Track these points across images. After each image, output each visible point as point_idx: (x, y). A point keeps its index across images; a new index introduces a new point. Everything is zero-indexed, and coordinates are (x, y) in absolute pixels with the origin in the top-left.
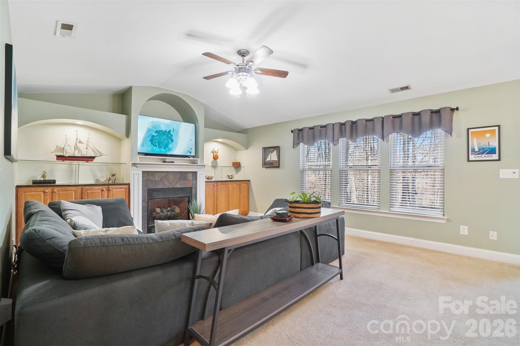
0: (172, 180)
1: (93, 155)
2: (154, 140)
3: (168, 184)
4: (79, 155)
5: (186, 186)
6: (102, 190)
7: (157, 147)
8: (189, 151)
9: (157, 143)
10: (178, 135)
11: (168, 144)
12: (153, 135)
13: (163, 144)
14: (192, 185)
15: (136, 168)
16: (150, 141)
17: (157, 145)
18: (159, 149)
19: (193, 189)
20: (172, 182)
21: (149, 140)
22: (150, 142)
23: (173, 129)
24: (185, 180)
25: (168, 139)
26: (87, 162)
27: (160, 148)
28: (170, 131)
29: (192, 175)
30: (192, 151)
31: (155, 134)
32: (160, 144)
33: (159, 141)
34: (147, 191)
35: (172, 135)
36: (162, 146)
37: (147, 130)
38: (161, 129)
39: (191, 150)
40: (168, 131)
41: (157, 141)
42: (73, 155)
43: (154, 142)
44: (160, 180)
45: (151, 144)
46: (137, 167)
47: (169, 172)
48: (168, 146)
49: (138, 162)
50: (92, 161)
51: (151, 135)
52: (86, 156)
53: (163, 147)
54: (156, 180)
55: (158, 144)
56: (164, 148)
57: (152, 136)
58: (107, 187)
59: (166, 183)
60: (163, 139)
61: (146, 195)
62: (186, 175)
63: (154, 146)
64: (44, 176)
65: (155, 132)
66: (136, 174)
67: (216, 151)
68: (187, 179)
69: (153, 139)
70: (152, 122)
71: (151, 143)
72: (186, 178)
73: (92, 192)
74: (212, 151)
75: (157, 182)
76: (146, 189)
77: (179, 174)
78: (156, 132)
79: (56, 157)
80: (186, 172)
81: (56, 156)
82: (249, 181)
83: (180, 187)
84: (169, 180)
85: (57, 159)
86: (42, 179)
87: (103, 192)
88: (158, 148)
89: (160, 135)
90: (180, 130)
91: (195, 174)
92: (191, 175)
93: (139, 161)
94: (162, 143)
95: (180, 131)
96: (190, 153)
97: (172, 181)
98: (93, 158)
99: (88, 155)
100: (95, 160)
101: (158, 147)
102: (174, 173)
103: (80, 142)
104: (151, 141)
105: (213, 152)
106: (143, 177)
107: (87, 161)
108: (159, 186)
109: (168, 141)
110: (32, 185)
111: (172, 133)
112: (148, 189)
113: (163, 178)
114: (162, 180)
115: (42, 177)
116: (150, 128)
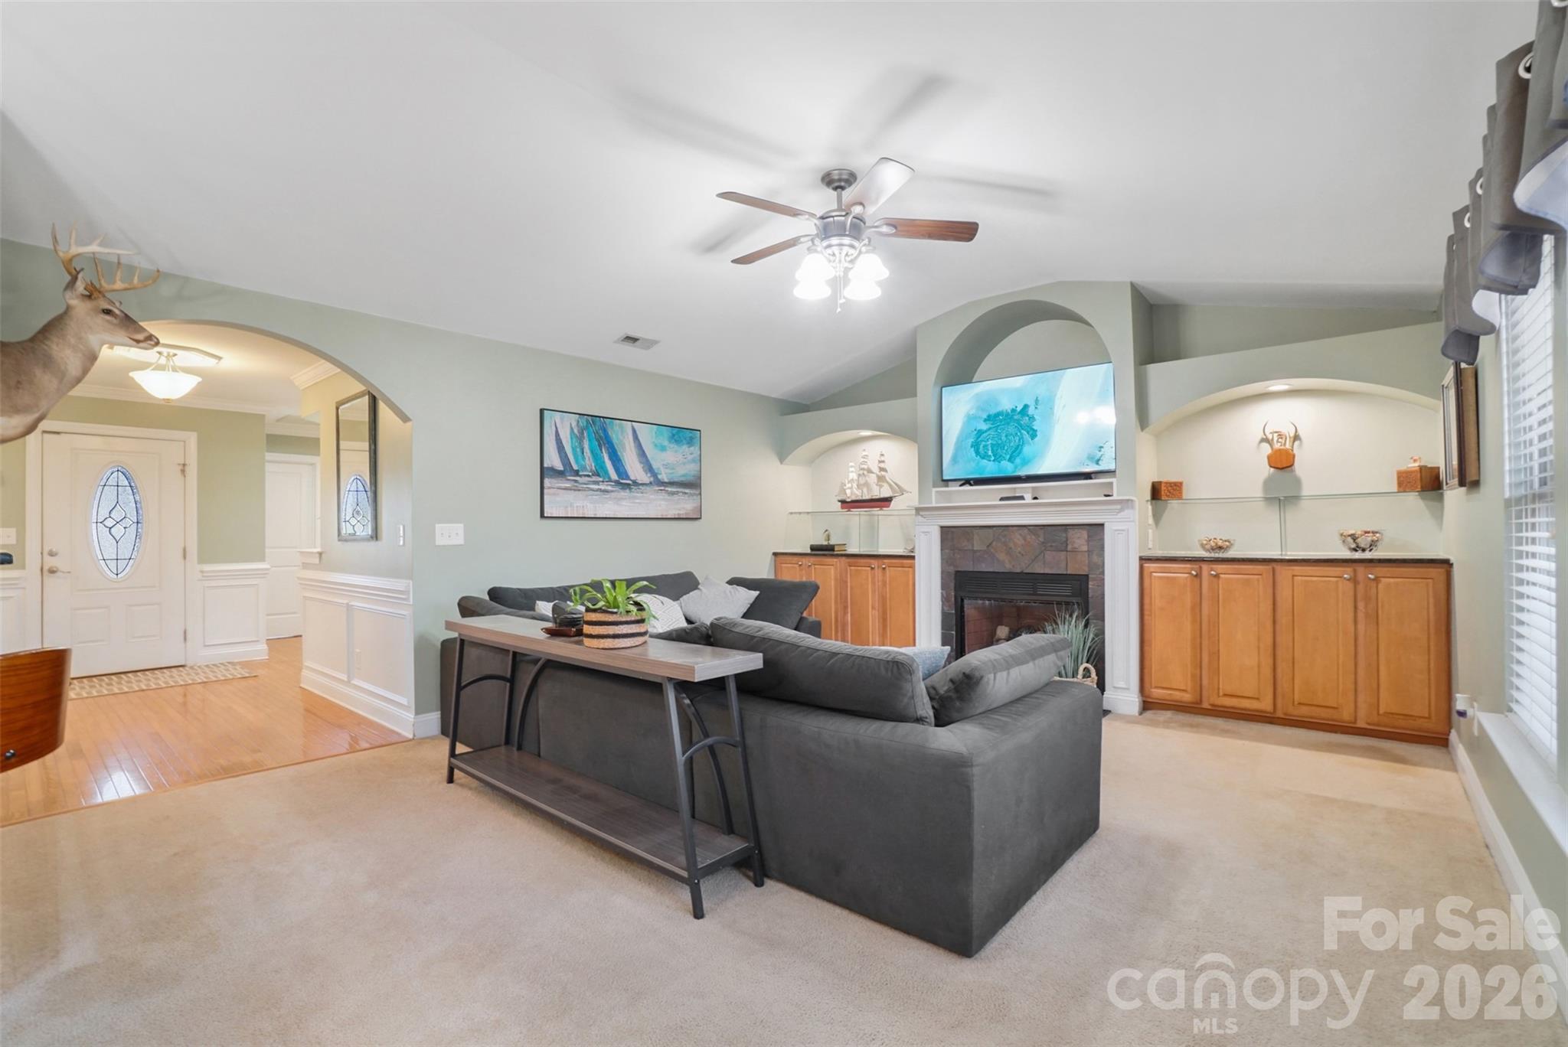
0: (1019, 549)
1: (888, 494)
2: (982, 441)
3: (1007, 561)
4: (869, 497)
5: (1067, 570)
6: (871, 568)
7: (990, 461)
8: (1091, 458)
9: (990, 449)
10: (1053, 414)
11: (1020, 447)
12: (979, 430)
13: (1006, 448)
14: (1086, 569)
15: (924, 519)
16: (972, 447)
17: (990, 453)
18: (997, 463)
19: (1090, 583)
20: (1019, 555)
21: (970, 444)
22: (973, 449)
23: (1037, 401)
24: (1062, 551)
25: (1020, 432)
26: (881, 510)
27: (1000, 462)
28: (1026, 407)
29: (1089, 536)
30: (1102, 455)
31: (984, 427)
32: (997, 450)
33: (995, 443)
34: (953, 576)
35: (1032, 418)
36: (1004, 455)
37: (965, 420)
38: (999, 409)
39: (1101, 453)
40: (1019, 409)
41: (990, 442)
42: (859, 498)
43: (981, 446)
44: (985, 548)
45: (974, 455)
46: (922, 516)
47: (1011, 528)
48: (1020, 453)
49: (934, 505)
50: (888, 507)
51: (975, 430)
52: (878, 497)
53: (1008, 457)
54: (975, 549)
55: (992, 452)
56: (1010, 460)
57: (976, 432)
58: (879, 560)
59: (1002, 556)
60: (1006, 436)
61: (952, 585)
62: (1064, 535)
63: (983, 458)
64: (828, 538)
65: (985, 420)
67: (1284, 431)
68: (1069, 548)
69: (980, 439)
70: (978, 395)
71: (976, 453)
72: (1067, 545)
73: (857, 570)
74: (1265, 437)
75: (978, 554)
76: (952, 569)
77: (1041, 532)
78: (988, 419)
79: (839, 503)
80: (1064, 527)
81: (839, 501)
82: (1446, 564)
83: (1046, 572)
84: (1011, 548)
85: (842, 508)
86: (826, 543)
87: (873, 571)
88: (994, 461)
89: (999, 426)
90: (1058, 396)
91: (1096, 530)
92: (1084, 534)
93: (936, 503)
94: (1004, 447)
95: (1057, 401)
96: (1097, 462)
97: (1020, 553)
98: (885, 501)
99: (882, 496)
100: (893, 505)
101: (993, 458)
102: (1026, 531)
103: (869, 471)
104: (976, 446)
105: (1265, 440)
106: (942, 541)
107: (881, 507)
108: (983, 565)
109: (1021, 438)
110: (809, 551)
111: (1031, 411)
112: (957, 572)
113: (994, 543)
114: (992, 550)
115: (826, 540)
116: (971, 413)
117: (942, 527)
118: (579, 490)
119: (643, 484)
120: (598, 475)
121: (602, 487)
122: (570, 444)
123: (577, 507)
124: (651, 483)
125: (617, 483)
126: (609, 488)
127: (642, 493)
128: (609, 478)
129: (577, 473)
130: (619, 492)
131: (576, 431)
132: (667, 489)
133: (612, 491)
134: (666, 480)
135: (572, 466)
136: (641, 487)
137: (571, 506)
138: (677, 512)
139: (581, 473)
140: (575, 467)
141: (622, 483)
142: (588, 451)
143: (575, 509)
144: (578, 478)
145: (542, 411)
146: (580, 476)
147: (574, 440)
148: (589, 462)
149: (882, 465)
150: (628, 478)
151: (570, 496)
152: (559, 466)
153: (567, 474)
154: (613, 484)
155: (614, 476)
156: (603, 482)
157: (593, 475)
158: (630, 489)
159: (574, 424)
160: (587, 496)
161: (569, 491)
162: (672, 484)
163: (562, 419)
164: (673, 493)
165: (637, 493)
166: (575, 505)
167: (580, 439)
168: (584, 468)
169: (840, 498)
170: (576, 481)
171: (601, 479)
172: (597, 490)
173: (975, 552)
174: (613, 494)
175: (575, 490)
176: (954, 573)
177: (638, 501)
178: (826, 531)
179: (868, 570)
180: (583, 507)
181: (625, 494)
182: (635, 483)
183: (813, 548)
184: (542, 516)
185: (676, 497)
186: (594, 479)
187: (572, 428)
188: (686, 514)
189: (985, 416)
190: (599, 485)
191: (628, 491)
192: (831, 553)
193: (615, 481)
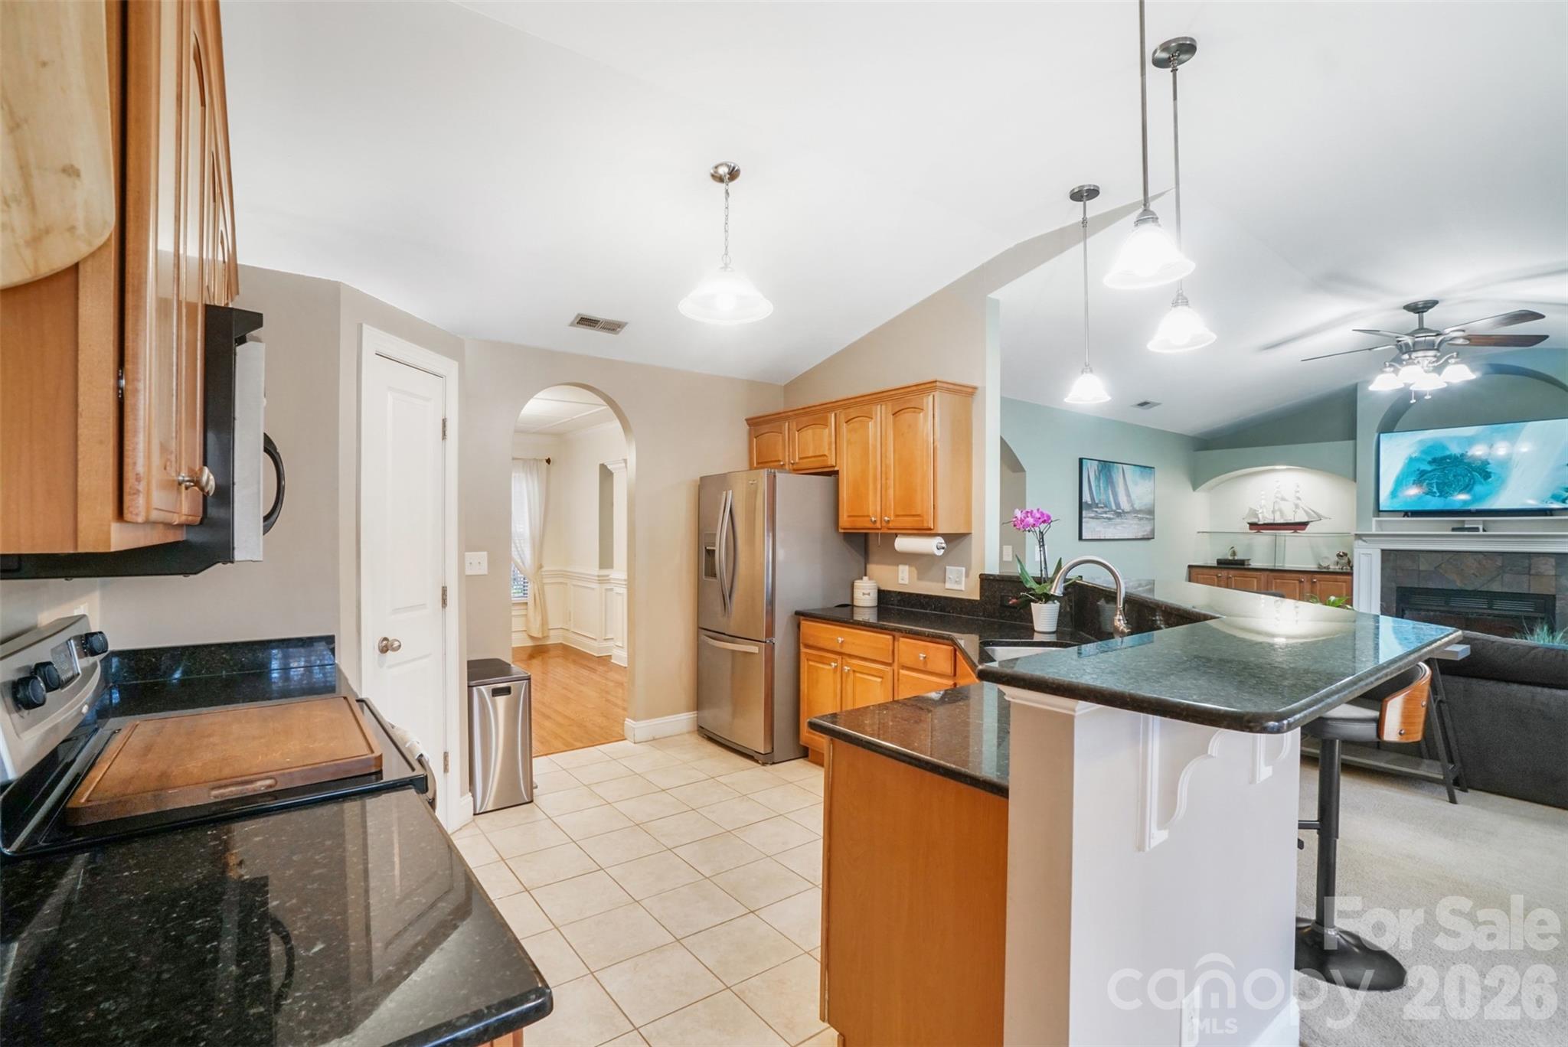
0: (1473, 571)
1: (1304, 519)
2: (1425, 480)
3: (1458, 581)
4: (1282, 521)
5: (1530, 590)
6: (1301, 582)
7: (1435, 496)
8: (1555, 497)
9: (1435, 486)
11: (1470, 486)
12: (1422, 470)
13: (1454, 486)
14: (1553, 590)
15: (1364, 543)
16: (1413, 484)
17: (1435, 490)
18: (1442, 498)
19: (1557, 602)
20: (1474, 577)
21: (1411, 481)
24: (1525, 574)
25: (1471, 474)
26: (1295, 532)
27: (1446, 498)
29: (1554, 563)
31: (1428, 468)
32: (1443, 487)
33: (1441, 481)
34: (1395, 592)
35: (1485, 462)
36: (1451, 492)
37: (1407, 461)
38: (1448, 453)
40: (1469, 454)
41: (1435, 481)
42: (1272, 522)
43: (1425, 484)
44: (1432, 569)
46: (1364, 541)
47: (1463, 554)
48: (1470, 490)
49: (1374, 531)
50: (1304, 529)
51: (1418, 470)
52: (1292, 521)
54: (1421, 569)
55: (1438, 489)
57: (1418, 472)
58: (1309, 576)
59: (1452, 577)
60: (1454, 476)
61: (1394, 598)
62: (1528, 561)
63: (1427, 494)
64: (1234, 554)
65: (1430, 463)
66: (1363, 554)
68: (1533, 572)
69: (1423, 478)
70: (1421, 441)
72: (1531, 569)
73: (1283, 583)
75: (1425, 574)
76: (1394, 585)
77: (1499, 559)
78: (1434, 461)
79: (1248, 525)
80: (1528, 555)
81: (1249, 523)
83: (1504, 591)
84: (1462, 570)
85: (1250, 529)
86: (1230, 558)
87: (1302, 584)
88: (1439, 496)
89: (1446, 467)
91: (1565, 558)
92: (1552, 561)
93: (1376, 531)
94: (1452, 485)
96: (1562, 501)
97: (1473, 574)
98: (1303, 525)
99: (1297, 520)
100: (1309, 528)
101: (1438, 494)
102: (1481, 556)
103: (1283, 499)
104: (1418, 483)
106: (1383, 561)
108: (1431, 583)
109: (1472, 478)
110: (1215, 565)
112: (1398, 588)
113: (1443, 565)
114: (1441, 571)
115: (1231, 556)
116: (1414, 456)
117: (1383, 551)
118: (1098, 519)
119: (1127, 513)
120: (1107, 507)
121: (1108, 516)
122: (1094, 484)
123: (1097, 531)
124: (1131, 512)
126: (1112, 516)
127: (1127, 519)
128: (1112, 509)
129: (1098, 506)
130: (1115, 520)
131: (1097, 473)
132: (1138, 516)
133: (1112, 519)
134: (1138, 509)
135: (1095, 501)
136: (1126, 515)
137: (1094, 531)
138: (1143, 534)
140: (1097, 502)
141: (1117, 513)
142: (1103, 489)
143: (1096, 533)
144: (1098, 510)
145: (1081, 460)
146: (1099, 508)
147: (1096, 480)
148: (1103, 497)
149: (1298, 495)
150: (1120, 508)
151: (1094, 524)
152: (1089, 501)
153: (1093, 507)
154: (1113, 513)
155: (1114, 508)
156: (1109, 512)
157: (1105, 507)
158: (1121, 517)
159: (1098, 469)
160: (1102, 523)
161: (1093, 520)
162: (1140, 511)
163: (1091, 465)
164: (1141, 519)
165: (1125, 519)
167: (1099, 479)
168: (1101, 503)
169: (1250, 521)
170: (1097, 512)
171: (1108, 510)
172: (1106, 518)
173: (1419, 571)
174: (1113, 521)
175: (1096, 519)
176: (1396, 588)
177: (1124, 526)
178: (1233, 547)
179: (1295, 583)
180: (1099, 531)
181: (1118, 520)
182: (1123, 512)
183: (1220, 562)
184: (1080, 538)
185: (1142, 522)
186: (1105, 510)
188: (1147, 535)
189: (1429, 459)
190: (1107, 514)
192: (1242, 567)
193: (1114, 511)
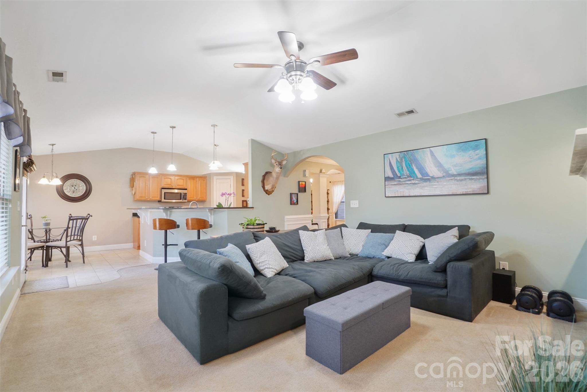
118: (401, 185)
119: (438, 178)
120: (411, 177)
121: (413, 182)
122: (396, 166)
123: (400, 192)
124: (444, 176)
125: (421, 179)
126: (417, 182)
127: (438, 182)
128: (417, 177)
129: (400, 177)
130: (423, 183)
131: (399, 160)
132: (456, 178)
133: (418, 183)
134: (455, 173)
135: (397, 175)
136: (436, 179)
137: (397, 192)
139: (401, 177)
140: (399, 175)
141: (424, 179)
142: (405, 168)
143: (399, 193)
144: (400, 180)
145: (384, 155)
146: (402, 178)
147: (398, 164)
148: (406, 172)
150: (428, 175)
151: (397, 188)
152: (391, 175)
153: (395, 179)
154: (419, 180)
155: (419, 176)
156: (413, 179)
157: (408, 177)
158: (430, 181)
159: (398, 157)
160: (405, 187)
161: (396, 186)
162: (460, 175)
163: (392, 157)
164: (461, 180)
165: (434, 182)
166: (399, 191)
167: (401, 163)
168: (404, 175)
170: (399, 181)
171: (412, 178)
172: (410, 184)
174: (419, 184)
175: (399, 185)
177: (435, 187)
180: (403, 192)
181: (427, 183)
182: (433, 178)
184: (385, 197)
185: (464, 182)
186: (408, 179)
187: (397, 159)
190: (411, 181)
191: (428, 182)
193: (420, 178)
